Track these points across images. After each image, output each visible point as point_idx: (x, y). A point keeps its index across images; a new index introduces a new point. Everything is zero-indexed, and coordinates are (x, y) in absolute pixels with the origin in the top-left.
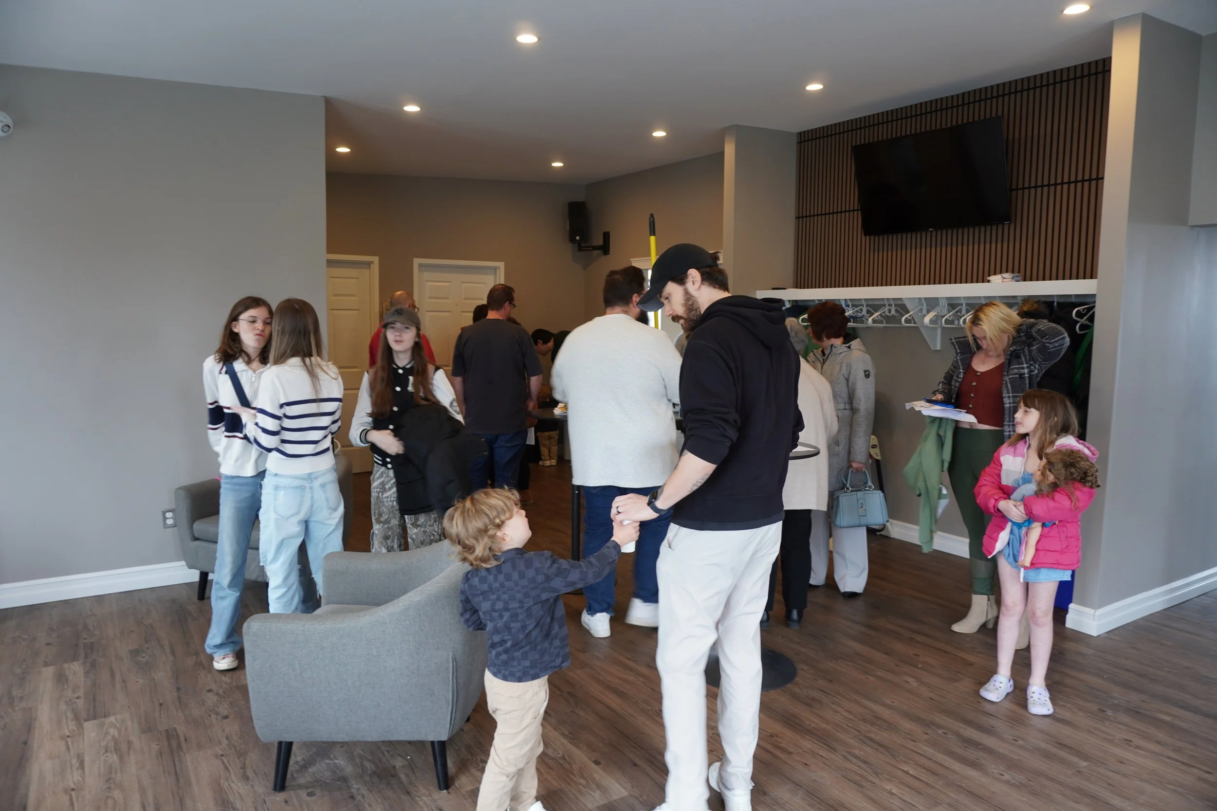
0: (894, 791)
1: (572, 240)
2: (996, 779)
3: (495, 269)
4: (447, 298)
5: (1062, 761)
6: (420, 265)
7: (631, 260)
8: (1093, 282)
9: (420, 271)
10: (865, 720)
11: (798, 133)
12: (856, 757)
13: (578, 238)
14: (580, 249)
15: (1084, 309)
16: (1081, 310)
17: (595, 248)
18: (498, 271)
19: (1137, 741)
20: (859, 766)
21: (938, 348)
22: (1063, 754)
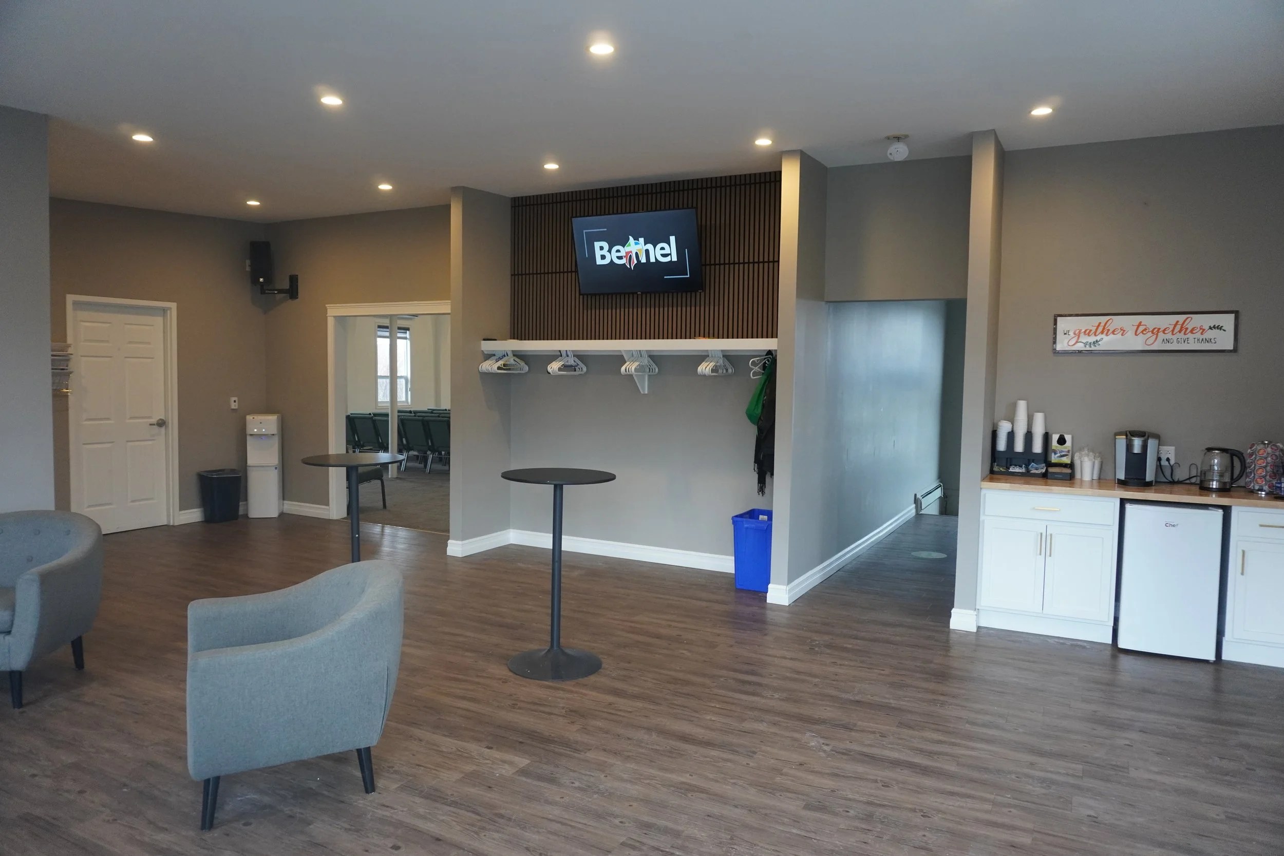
0: (713, 719)
1: (255, 281)
2: (772, 699)
3: (164, 311)
4: (107, 341)
5: (803, 681)
6: (75, 303)
7: (326, 305)
8: (775, 340)
9: (75, 309)
10: (668, 682)
11: (512, 198)
12: (677, 705)
13: (261, 280)
14: (263, 292)
15: (758, 360)
16: (756, 361)
17: (281, 291)
18: (169, 312)
19: (839, 662)
20: (682, 710)
21: (646, 393)
22: (802, 677)
